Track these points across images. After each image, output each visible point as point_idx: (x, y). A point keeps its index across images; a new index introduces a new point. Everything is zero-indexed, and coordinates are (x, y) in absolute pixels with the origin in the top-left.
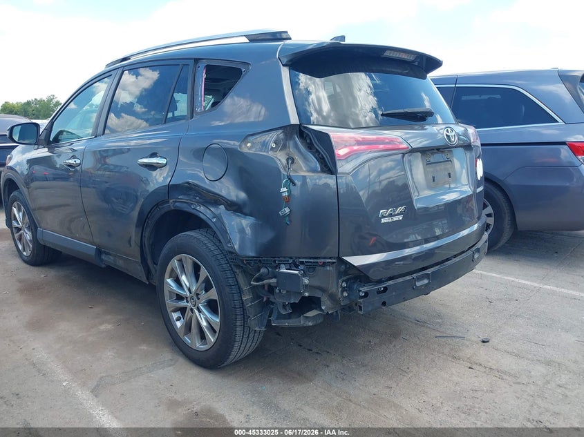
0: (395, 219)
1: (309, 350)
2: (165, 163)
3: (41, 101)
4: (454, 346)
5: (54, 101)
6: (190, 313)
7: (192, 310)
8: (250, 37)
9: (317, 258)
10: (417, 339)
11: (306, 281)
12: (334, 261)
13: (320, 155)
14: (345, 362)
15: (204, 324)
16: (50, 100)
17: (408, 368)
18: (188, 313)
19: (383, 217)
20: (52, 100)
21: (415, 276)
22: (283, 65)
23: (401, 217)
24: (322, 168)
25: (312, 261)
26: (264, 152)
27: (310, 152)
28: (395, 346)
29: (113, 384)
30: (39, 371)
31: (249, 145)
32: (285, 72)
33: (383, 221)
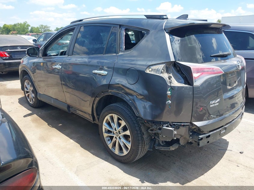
0: (216, 105)
1: (165, 155)
2: (107, 73)
3: (21, 24)
4: (228, 154)
5: (27, 24)
6: (115, 139)
7: (116, 137)
8: (147, 17)
9: (181, 123)
10: (211, 150)
11: (175, 132)
12: (189, 124)
13: (184, 76)
14: (181, 161)
15: (122, 144)
16: (25, 23)
17: (210, 165)
18: (114, 139)
19: (211, 104)
20: (25, 24)
21: (220, 129)
22: (167, 33)
23: (218, 104)
24: (185, 82)
25: (179, 124)
26: (158, 74)
27: (179, 74)
28: (202, 154)
29: (84, 170)
30: (50, 162)
31: (150, 70)
32: (167, 36)
33: (211, 106)
